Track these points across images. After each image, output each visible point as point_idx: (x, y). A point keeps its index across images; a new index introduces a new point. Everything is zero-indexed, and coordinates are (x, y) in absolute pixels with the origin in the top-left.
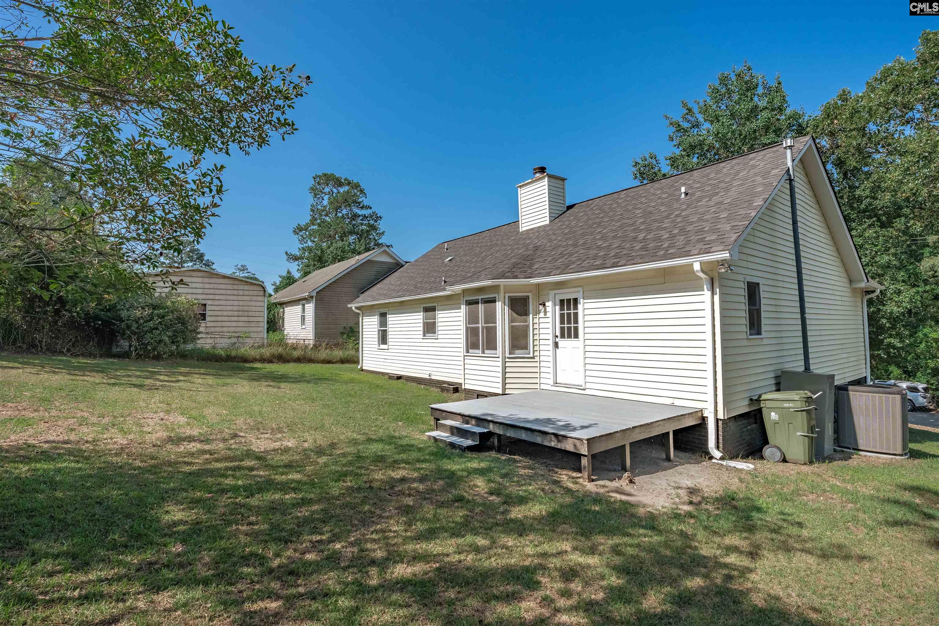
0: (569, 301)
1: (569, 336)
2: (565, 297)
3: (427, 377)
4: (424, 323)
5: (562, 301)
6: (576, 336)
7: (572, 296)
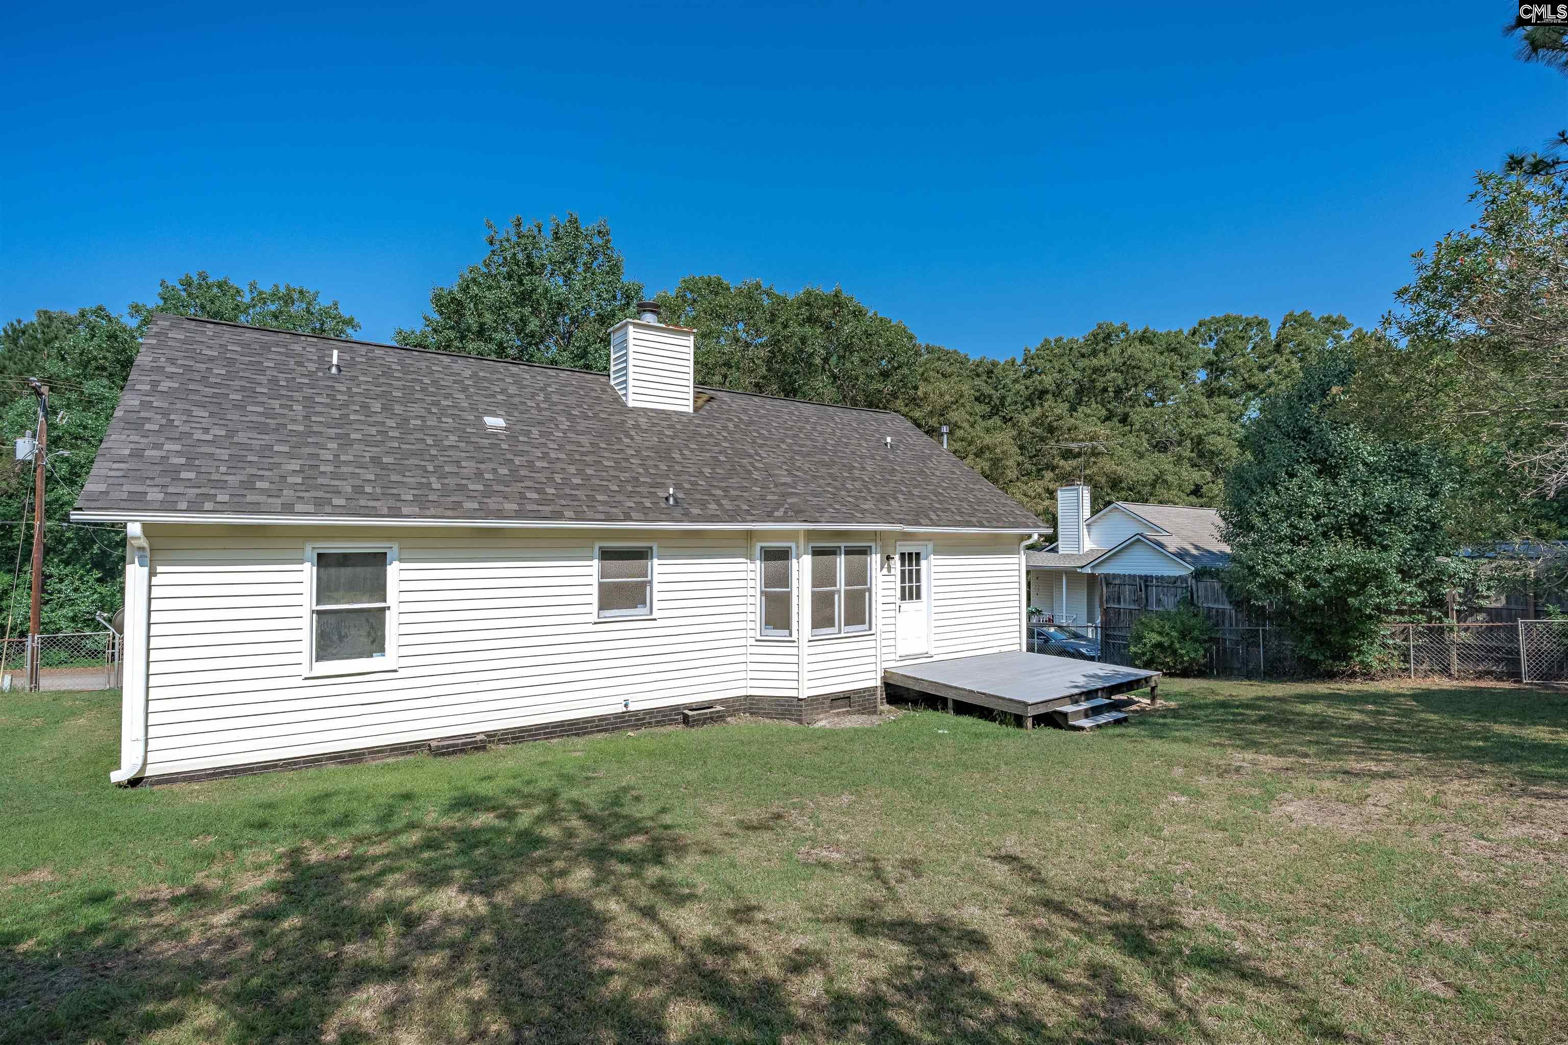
0: (910, 554)
1: (911, 598)
2: (906, 550)
3: (621, 709)
4: (601, 585)
5: (903, 555)
6: (918, 597)
7: (914, 550)
